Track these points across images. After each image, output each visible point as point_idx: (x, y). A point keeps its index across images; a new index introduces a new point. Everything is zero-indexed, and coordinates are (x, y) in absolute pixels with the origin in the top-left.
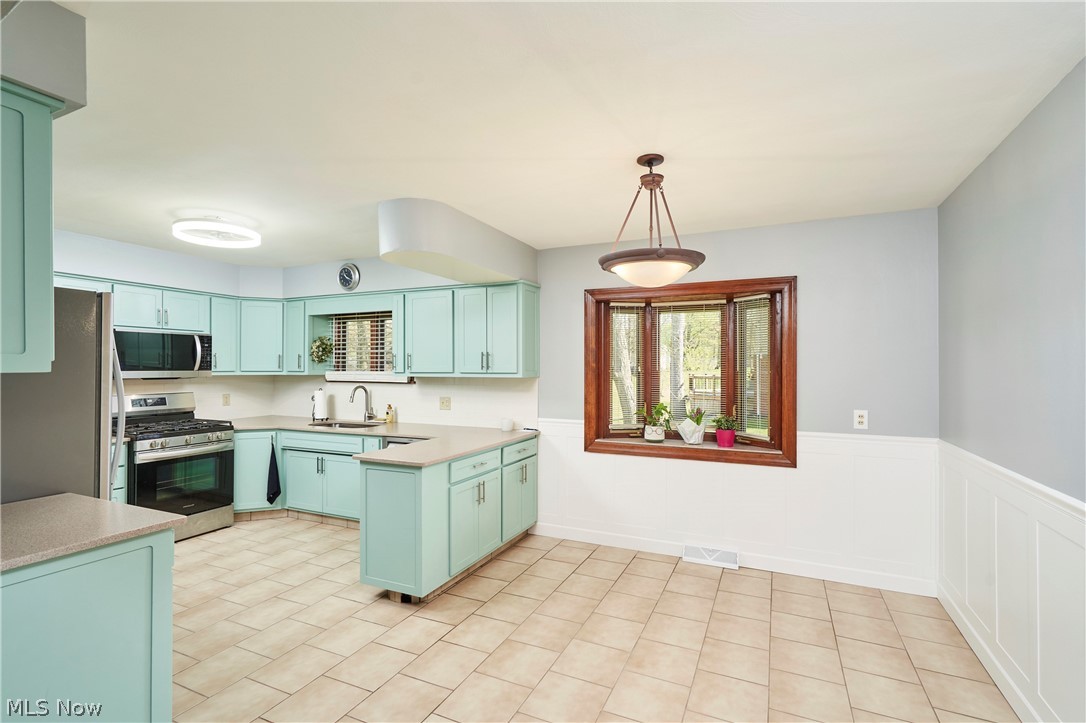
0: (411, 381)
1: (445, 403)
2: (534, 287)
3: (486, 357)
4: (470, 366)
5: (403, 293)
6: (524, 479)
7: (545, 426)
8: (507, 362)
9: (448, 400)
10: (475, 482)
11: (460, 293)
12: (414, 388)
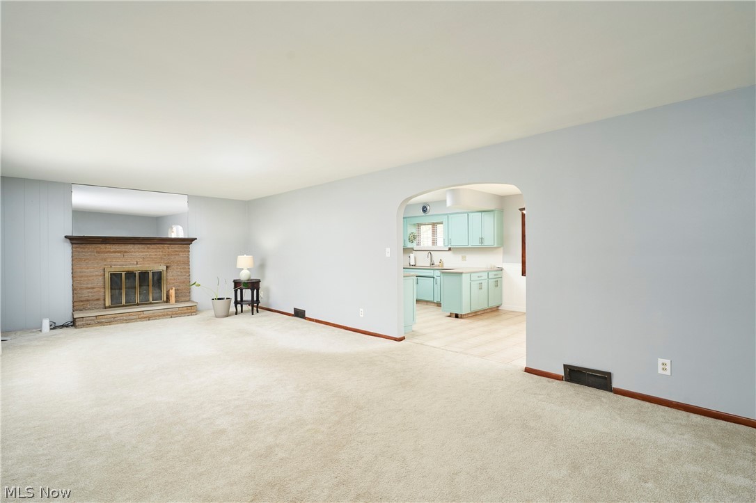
0: (450, 249)
1: (464, 258)
2: (502, 211)
3: (481, 240)
4: (475, 242)
5: (448, 215)
6: (497, 286)
7: (505, 266)
8: (489, 241)
9: (465, 257)
10: (479, 282)
11: (470, 215)
12: (450, 252)
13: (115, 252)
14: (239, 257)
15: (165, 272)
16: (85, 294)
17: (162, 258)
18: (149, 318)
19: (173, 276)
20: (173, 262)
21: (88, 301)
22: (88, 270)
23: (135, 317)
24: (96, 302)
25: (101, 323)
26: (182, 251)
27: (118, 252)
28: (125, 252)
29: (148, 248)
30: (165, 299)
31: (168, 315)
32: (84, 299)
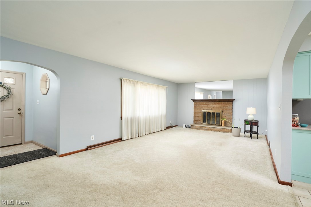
13: (205, 105)
14: (248, 108)
15: (221, 113)
16: (197, 118)
17: (220, 108)
18: (211, 130)
19: (225, 115)
20: (225, 109)
21: (197, 121)
22: (197, 111)
23: (207, 129)
24: (199, 122)
25: (197, 129)
26: (229, 105)
27: (206, 105)
28: (208, 105)
29: (216, 103)
30: (221, 124)
31: (218, 130)
32: (196, 120)
